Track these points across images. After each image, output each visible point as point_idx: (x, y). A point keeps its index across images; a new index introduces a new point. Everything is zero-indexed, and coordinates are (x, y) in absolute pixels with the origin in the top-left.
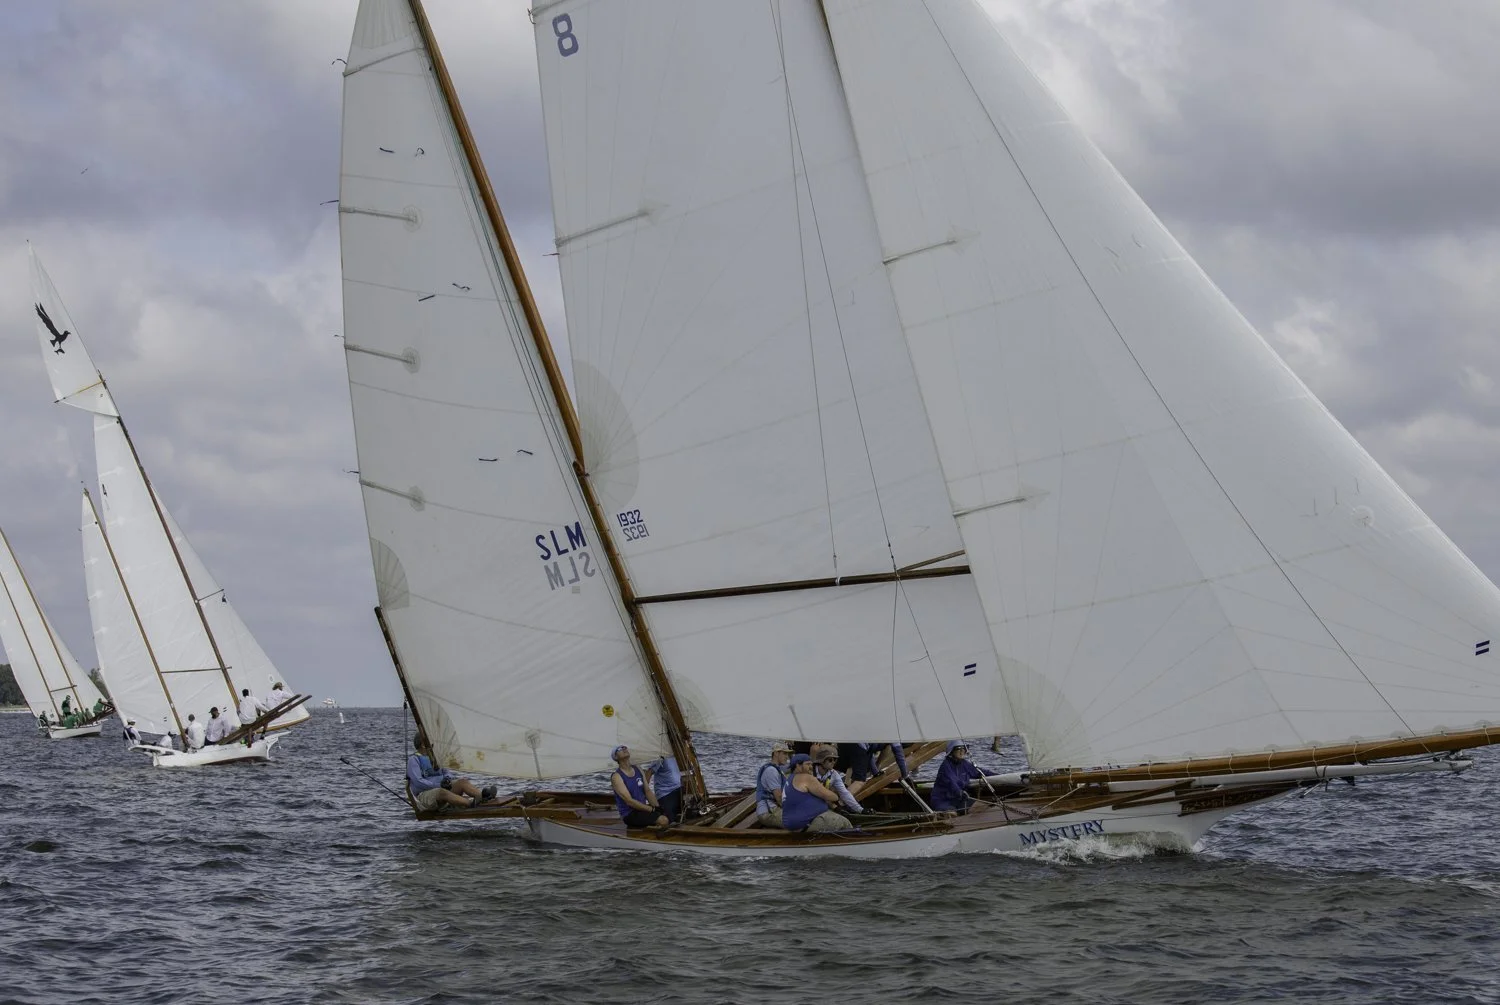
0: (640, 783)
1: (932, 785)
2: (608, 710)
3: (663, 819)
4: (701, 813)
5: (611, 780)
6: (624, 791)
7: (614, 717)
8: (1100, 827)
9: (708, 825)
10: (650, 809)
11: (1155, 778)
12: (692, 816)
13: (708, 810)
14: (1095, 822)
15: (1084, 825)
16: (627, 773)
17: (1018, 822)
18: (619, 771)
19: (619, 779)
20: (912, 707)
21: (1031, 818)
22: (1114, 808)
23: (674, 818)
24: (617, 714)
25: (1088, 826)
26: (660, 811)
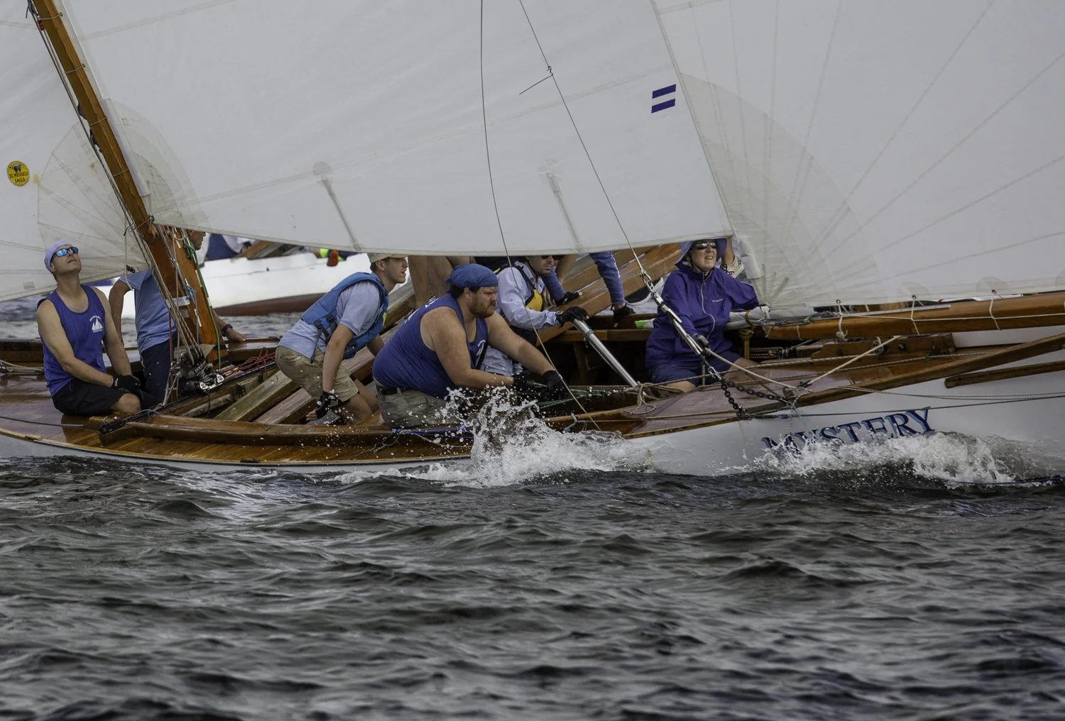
0: (97, 327)
1: (649, 323)
2: (18, 172)
3: (128, 402)
4: (203, 386)
5: (37, 318)
6: (60, 342)
7: (30, 187)
8: (924, 422)
9: (211, 414)
10: (108, 380)
11: (1005, 325)
12: (188, 393)
13: (220, 379)
14: (912, 412)
15: (892, 418)
16: (70, 303)
17: (759, 414)
18: (54, 297)
19: (51, 314)
20: (552, 180)
21: (782, 405)
22: (949, 384)
23: (149, 399)
24: (37, 180)
25: (900, 421)
26: (126, 385)
